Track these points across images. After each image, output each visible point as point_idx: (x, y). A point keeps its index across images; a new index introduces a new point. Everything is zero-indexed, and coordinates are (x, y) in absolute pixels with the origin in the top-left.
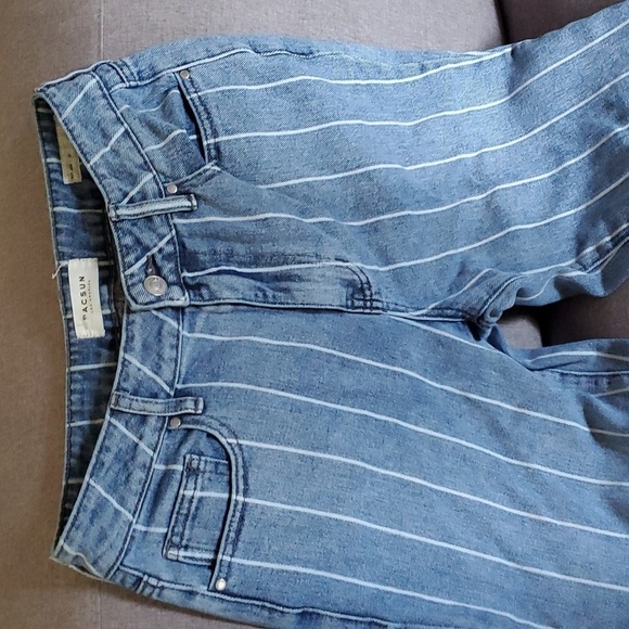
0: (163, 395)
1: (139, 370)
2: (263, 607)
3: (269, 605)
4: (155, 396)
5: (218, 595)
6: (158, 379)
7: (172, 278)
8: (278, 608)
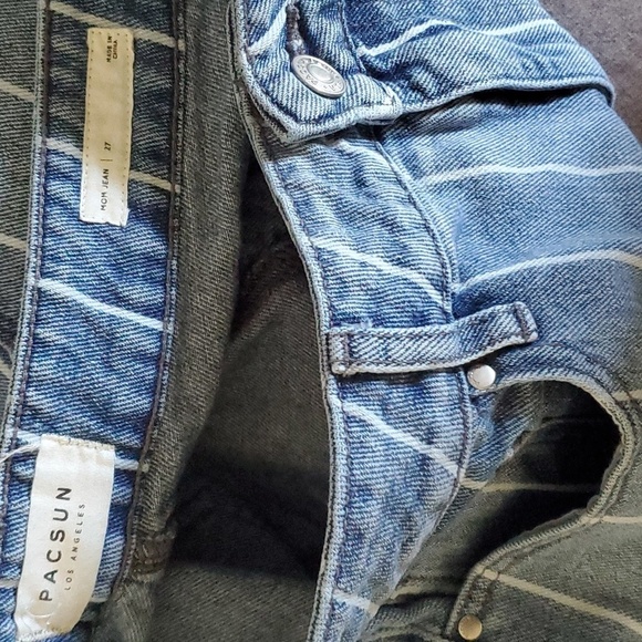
0: (436, 314)
1: (363, 264)
4: (421, 319)
6: (413, 276)
7: (345, 59)
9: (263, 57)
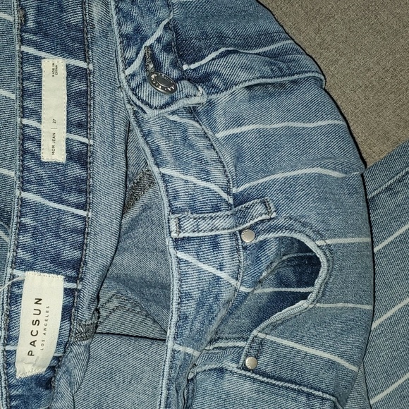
1: (186, 181)
2: (299, 392)
3: (306, 390)
5: (248, 374)
6: (212, 186)
7: (177, 72)
8: (317, 393)
9: (133, 75)
